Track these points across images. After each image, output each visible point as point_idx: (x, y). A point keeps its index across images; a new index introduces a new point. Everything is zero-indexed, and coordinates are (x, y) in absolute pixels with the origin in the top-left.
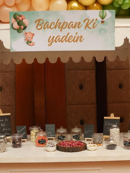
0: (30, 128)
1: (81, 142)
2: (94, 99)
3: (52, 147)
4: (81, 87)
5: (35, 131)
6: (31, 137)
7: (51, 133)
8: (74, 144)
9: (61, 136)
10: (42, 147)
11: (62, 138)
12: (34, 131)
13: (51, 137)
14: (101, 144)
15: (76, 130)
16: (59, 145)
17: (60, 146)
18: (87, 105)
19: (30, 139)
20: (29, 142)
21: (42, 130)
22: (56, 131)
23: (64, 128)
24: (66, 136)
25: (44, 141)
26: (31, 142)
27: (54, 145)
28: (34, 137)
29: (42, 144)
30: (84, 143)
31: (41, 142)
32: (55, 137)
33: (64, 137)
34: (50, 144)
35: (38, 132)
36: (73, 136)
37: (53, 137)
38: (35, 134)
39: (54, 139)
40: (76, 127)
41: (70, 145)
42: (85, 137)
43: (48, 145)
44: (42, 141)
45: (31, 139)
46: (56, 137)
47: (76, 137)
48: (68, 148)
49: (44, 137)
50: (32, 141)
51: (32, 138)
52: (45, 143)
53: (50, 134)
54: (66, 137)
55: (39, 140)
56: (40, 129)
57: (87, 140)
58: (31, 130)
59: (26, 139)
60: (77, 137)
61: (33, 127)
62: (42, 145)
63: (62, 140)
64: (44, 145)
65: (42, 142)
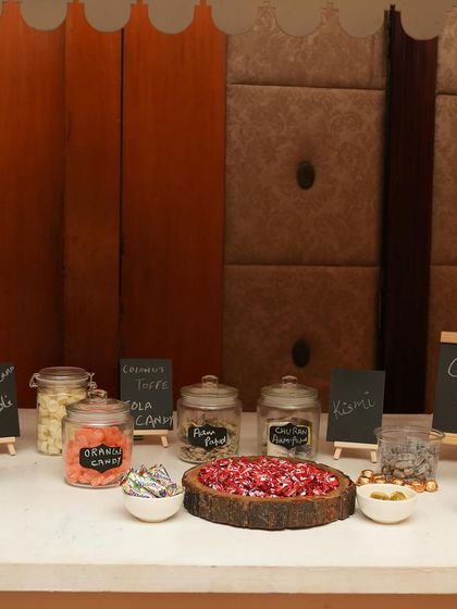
0: (36, 376)
1: (323, 469)
2: (367, 236)
3: (163, 494)
4: (306, 176)
5: (63, 395)
6: (42, 428)
7: (148, 405)
8: (284, 481)
9: (207, 428)
10: (100, 486)
11: (213, 438)
12: (59, 394)
13: (149, 427)
14: (430, 485)
15: (290, 399)
16: (199, 485)
17: (205, 488)
18: (331, 270)
19: (33, 439)
20: (28, 457)
21: (103, 393)
22: (177, 396)
23: (223, 381)
24: (229, 427)
25: (111, 457)
26: (41, 452)
27: (174, 486)
28: (54, 427)
29: (102, 469)
30: (338, 475)
31: (97, 458)
32: (171, 428)
33: (221, 433)
34: (146, 480)
35: (82, 402)
36: (273, 429)
37: (158, 427)
38: (62, 412)
39: (164, 439)
40: (286, 381)
41: (265, 488)
42: (332, 437)
43: (139, 485)
44: (104, 457)
45: (42, 436)
46: (176, 431)
47: (290, 437)
48: (256, 507)
49: (114, 433)
50: (43, 446)
51: (48, 434)
52: (116, 466)
53: (145, 414)
54: (232, 434)
55: (83, 450)
56: (92, 384)
57: (346, 453)
58: (44, 388)
59: (13, 439)
60: (292, 436)
61: (53, 374)
62: (101, 479)
63: (210, 448)
64: (112, 478)
65: (99, 462)
